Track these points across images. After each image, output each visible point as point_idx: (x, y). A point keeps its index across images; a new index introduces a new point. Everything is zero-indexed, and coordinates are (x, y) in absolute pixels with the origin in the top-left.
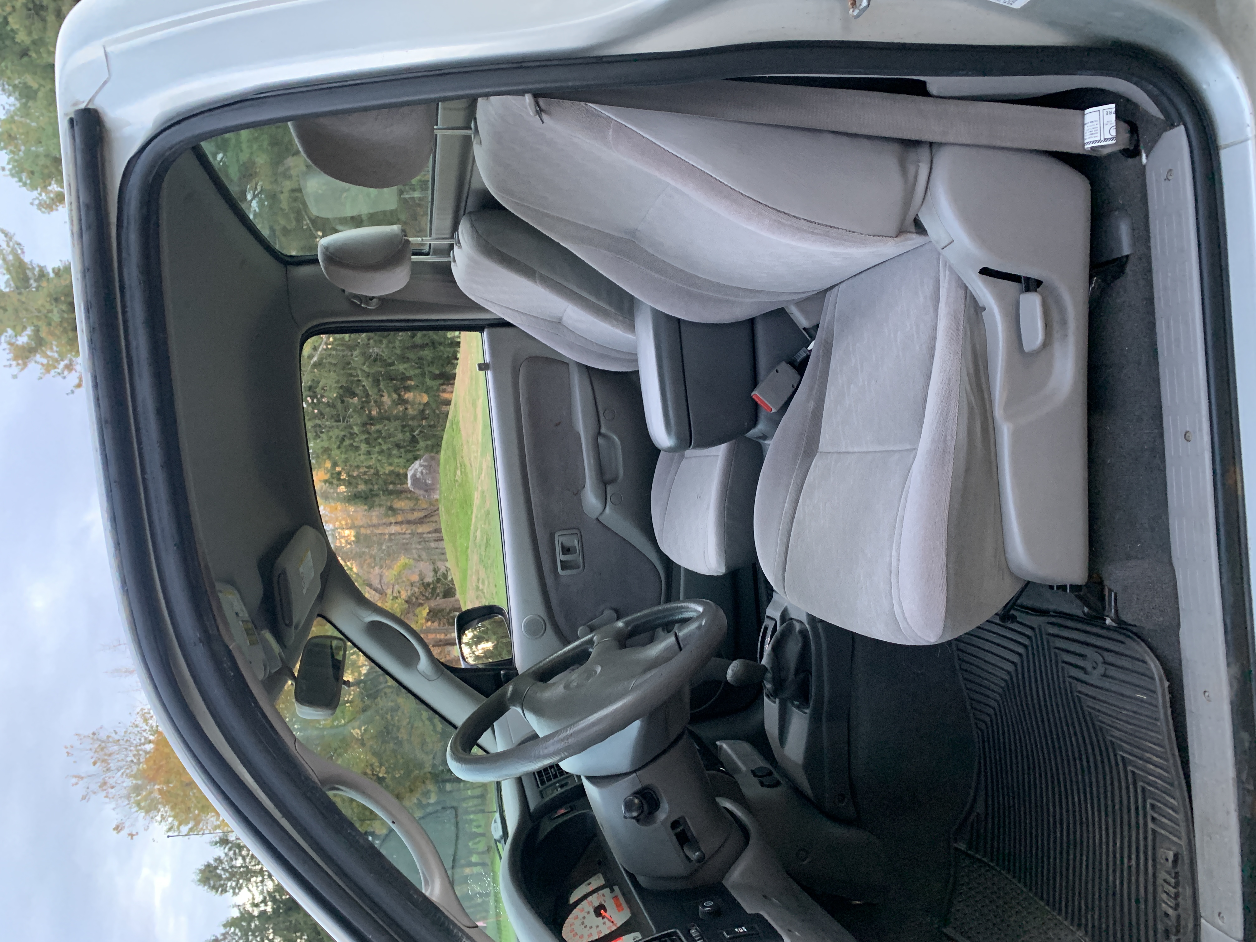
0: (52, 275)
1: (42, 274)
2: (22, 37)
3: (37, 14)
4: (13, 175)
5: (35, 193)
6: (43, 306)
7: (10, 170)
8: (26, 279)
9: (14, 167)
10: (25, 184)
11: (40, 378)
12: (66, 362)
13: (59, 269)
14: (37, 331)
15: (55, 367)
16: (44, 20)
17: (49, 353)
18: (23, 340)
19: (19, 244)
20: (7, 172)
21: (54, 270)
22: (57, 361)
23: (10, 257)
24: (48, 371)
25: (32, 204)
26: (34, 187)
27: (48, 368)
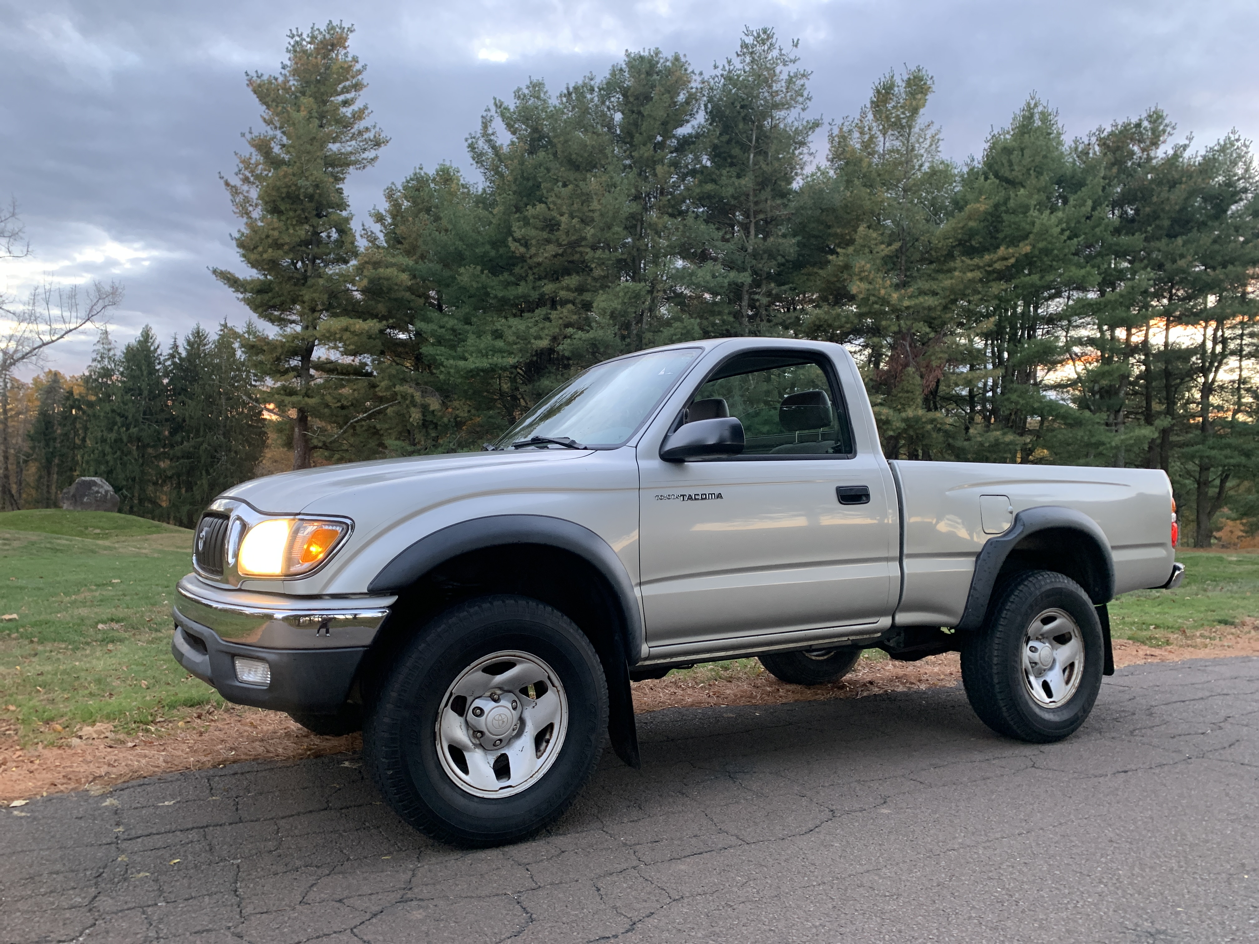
0: (337, 186)
1: (337, 179)
2: (530, 211)
3: (547, 226)
4: (415, 174)
5: (400, 188)
6: (312, 174)
7: (420, 173)
8: (333, 165)
9: (422, 177)
10: (408, 182)
11: (236, 154)
12: (252, 179)
13: (341, 193)
14: (288, 164)
15: (246, 169)
16: (543, 229)
17: (260, 167)
18: (276, 149)
19: (364, 167)
20: (418, 171)
21: (341, 189)
22: (252, 172)
23: (353, 158)
24: (243, 162)
25: (393, 183)
26: (405, 188)
27: (246, 163)
